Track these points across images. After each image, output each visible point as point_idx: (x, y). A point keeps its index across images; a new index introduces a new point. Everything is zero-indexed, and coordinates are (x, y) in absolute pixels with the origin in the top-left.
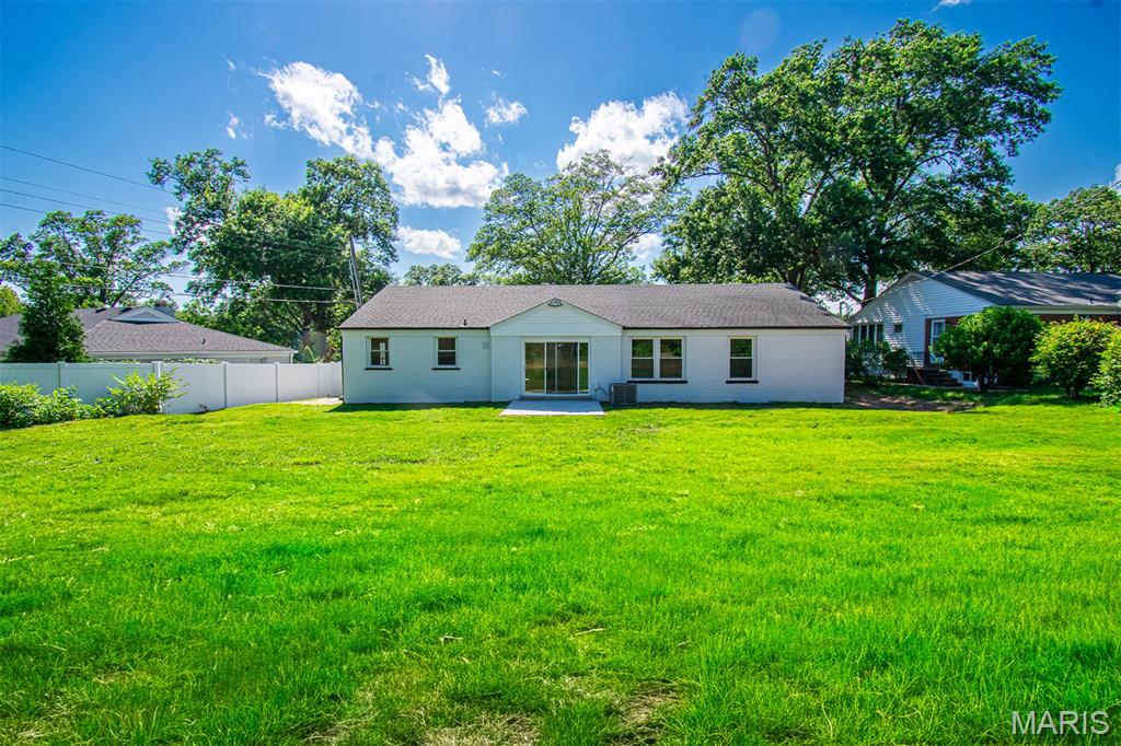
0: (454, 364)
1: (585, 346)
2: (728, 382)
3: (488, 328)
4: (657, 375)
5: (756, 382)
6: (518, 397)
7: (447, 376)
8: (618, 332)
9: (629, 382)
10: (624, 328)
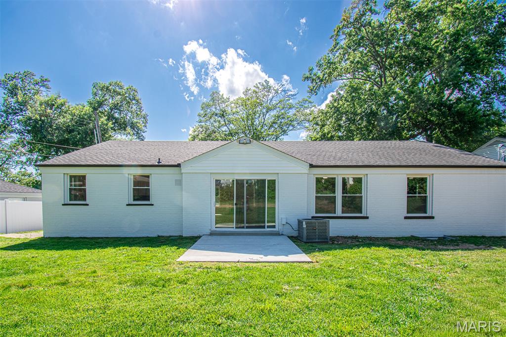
0: (149, 200)
1: (272, 183)
2: (406, 218)
3: (179, 165)
4: (339, 211)
5: (432, 218)
6: (208, 232)
7: (141, 212)
8: (305, 169)
9: (313, 217)
10: (311, 166)
